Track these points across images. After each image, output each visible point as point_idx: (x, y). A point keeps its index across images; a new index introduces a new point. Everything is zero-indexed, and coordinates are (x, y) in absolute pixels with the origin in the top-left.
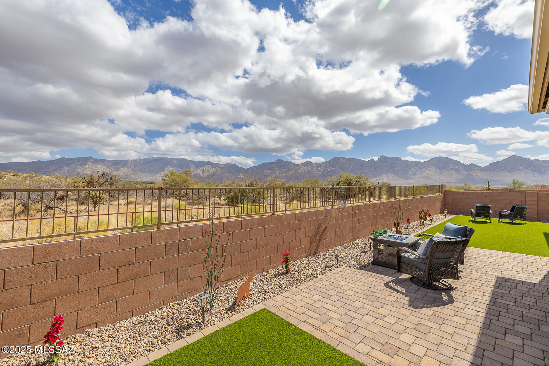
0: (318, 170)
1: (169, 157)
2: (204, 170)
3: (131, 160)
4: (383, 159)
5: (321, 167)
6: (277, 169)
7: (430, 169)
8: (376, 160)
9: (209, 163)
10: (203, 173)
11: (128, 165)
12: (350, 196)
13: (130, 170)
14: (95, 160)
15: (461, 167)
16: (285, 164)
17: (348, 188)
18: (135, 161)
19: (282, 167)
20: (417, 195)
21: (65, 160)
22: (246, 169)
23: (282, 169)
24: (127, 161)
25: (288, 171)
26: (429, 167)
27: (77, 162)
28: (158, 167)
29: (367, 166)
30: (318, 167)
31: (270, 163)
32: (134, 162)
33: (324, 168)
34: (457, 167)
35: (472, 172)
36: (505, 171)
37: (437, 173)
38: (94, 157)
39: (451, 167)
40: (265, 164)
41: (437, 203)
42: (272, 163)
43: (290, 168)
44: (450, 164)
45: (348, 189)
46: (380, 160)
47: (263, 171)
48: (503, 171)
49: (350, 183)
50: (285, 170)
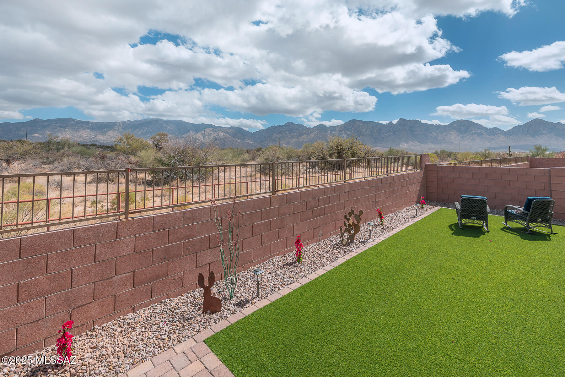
0: (333, 134)
1: (165, 119)
2: (204, 134)
3: (119, 123)
4: (402, 122)
5: (336, 131)
6: (287, 132)
7: (452, 133)
8: (394, 124)
9: (210, 126)
10: (204, 137)
11: (116, 128)
13: (118, 133)
14: (76, 122)
15: (484, 131)
16: (296, 128)
18: (124, 123)
19: (293, 131)
21: (40, 121)
22: (252, 132)
23: (293, 133)
24: (115, 124)
25: (300, 135)
26: (451, 131)
27: (54, 125)
28: (152, 130)
29: (385, 130)
30: (332, 130)
31: (279, 126)
32: (122, 124)
33: (339, 132)
34: (479, 131)
35: (495, 137)
36: (528, 135)
37: (459, 137)
38: (74, 119)
39: (474, 131)
40: (274, 127)
41: (410, 187)
42: (282, 126)
43: (301, 132)
44: (472, 128)
46: (399, 123)
47: (273, 134)
48: (526, 135)
49: (340, 149)
50: (296, 134)
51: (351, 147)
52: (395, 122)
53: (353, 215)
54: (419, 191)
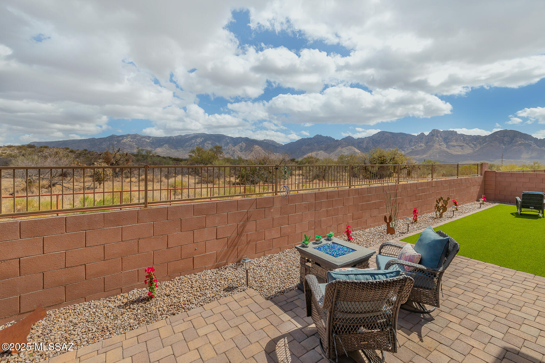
4: (435, 133)
5: (364, 143)
6: (316, 145)
7: (493, 145)
12: (383, 175)
16: (324, 140)
17: (381, 166)
19: (321, 143)
20: (462, 175)
22: (284, 145)
23: (321, 145)
25: (328, 147)
30: (360, 142)
31: (308, 139)
33: (367, 144)
38: (140, 135)
39: (520, 142)
40: (304, 140)
41: (472, 188)
42: (311, 139)
43: (329, 144)
44: (518, 139)
45: (381, 168)
47: (302, 146)
49: (384, 160)
50: (324, 146)
51: (394, 158)
52: (427, 133)
53: (442, 201)
54: (479, 192)
